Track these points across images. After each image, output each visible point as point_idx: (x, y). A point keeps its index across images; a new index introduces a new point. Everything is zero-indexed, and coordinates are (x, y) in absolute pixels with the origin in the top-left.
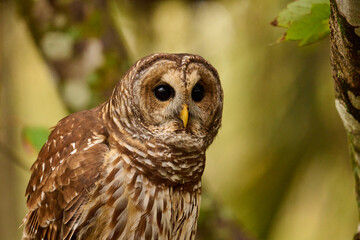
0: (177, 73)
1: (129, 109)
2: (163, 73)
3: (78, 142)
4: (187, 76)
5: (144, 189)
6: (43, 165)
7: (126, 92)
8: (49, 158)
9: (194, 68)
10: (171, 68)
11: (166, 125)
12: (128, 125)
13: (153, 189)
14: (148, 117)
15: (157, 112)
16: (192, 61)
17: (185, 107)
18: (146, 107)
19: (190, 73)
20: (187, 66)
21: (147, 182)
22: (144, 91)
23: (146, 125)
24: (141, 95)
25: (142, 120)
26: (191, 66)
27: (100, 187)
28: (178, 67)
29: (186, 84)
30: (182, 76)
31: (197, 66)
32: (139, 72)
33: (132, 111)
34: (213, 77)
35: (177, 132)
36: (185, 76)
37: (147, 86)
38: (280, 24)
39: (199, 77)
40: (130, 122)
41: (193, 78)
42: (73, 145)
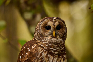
0: (51, 22)
1: (38, 33)
2: (48, 22)
3: (29, 47)
4: (55, 23)
5: (50, 58)
6: (20, 57)
7: (37, 28)
8: (22, 54)
9: (57, 21)
10: (50, 21)
11: (49, 37)
12: (38, 38)
13: (53, 58)
14: (44, 35)
15: (46, 33)
16: (57, 19)
17: (54, 32)
18: (43, 32)
19: (56, 22)
20: (55, 20)
21: (51, 56)
22: (42, 28)
23: (43, 37)
24: (42, 29)
25: (42, 36)
26: (56, 20)
27: (38, 58)
28: (52, 20)
29: (54, 25)
30: (53, 23)
31: (58, 20)
32: (41, 22)
33: (39, 34)
34: (63, 23)
35: (52, 38)
36: (54, 23)
37: (43, 26)
38: (91, 8)
39: (59, 23)
40: (39, 37)
41: (57, 23)
42: (28, 48)
